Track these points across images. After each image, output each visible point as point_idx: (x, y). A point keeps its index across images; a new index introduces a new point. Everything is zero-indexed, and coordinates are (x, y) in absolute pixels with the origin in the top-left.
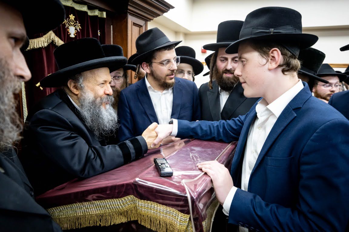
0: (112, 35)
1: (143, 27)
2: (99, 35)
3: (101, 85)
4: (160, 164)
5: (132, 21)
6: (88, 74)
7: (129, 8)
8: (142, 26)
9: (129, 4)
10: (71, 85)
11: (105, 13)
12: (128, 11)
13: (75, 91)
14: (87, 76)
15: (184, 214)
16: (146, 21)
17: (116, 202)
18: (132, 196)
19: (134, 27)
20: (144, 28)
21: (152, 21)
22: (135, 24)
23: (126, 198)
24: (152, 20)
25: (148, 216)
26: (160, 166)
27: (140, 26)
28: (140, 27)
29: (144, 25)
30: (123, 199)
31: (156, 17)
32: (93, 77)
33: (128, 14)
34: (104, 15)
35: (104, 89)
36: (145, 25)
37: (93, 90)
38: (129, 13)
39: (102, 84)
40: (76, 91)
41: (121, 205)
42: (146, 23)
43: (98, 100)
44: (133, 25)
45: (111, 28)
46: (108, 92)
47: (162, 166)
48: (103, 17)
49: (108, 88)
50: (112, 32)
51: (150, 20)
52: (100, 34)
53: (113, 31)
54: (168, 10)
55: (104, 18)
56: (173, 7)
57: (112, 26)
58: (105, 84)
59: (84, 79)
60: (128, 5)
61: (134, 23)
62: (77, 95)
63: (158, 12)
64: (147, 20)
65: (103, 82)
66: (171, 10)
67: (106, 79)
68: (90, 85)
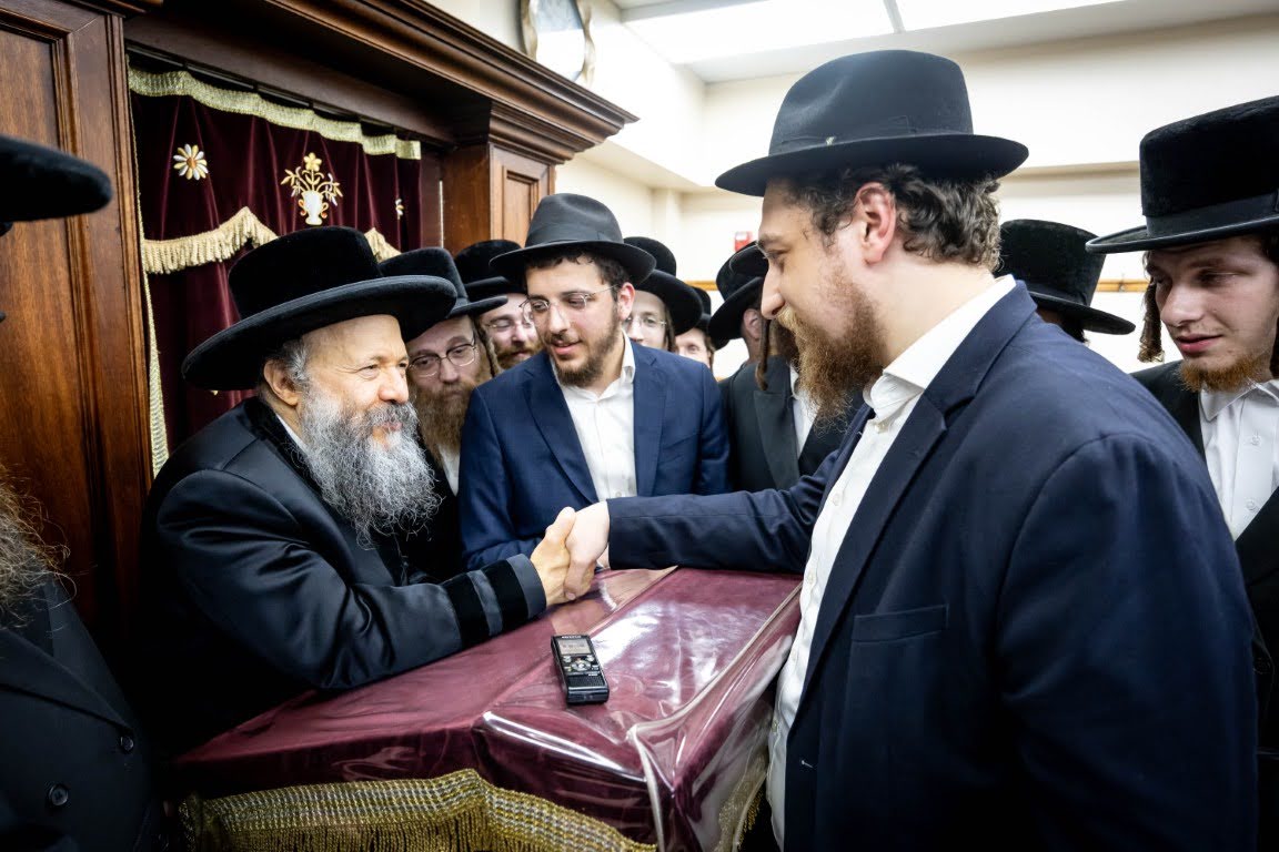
0: (442, 210)
1: (540, 182)
2: (400, 213)
3: (365, 371)
4: (567, 659)
5: (503, 168)
6: (322, 338)
7: (494, 125)
8: (535, 181)
9: (493, 113)
10: (272, 375)
11: (416, 146)
12: (491, 136)
13: (285, 394)
14: (319, 344)
15: (637, 844)
16: (549, 165)
17: (420, 790)
18: (472, 772)
19: (510, 184)
20: (542, 185)
21: (567, 162)
22: (513, 175)
23: (451, 777)
24: (569, 159)
25: (519, 842)
26: (568, 664)
27: (531, 181)
28: (529, 184)
29: (542, 176)
30: (441, 780)
31: (582, 151)
32: (337, 348)
33: (492, 146)
34: (415, 150)
35: (378, 385)
36: (546, 177)
37: (338, 388)
38: (494, 141)
39: (371, 367)
40: (290, 396)
41: (437, 802)
42: (548, 171)
43: (358, 419)
44: (508, 178)
45: (438, 190)
46: (390, 394)
47: (574, 666)
48: (412, 157)
49: (391, 378)
50: (441, 201)
51: (562, 159)
52: (403, 210)
53: (444, 199)
54: (620, 129)
55: (415, 161)
56: (634, 119)
57: (441, 183)
58: (383, 369)
59: (309, 353)
60: (489, 117)
61: (509, 172)
62: (294, 407)
63: (587, 135)
64: (551, 160)
65: (373, 363)
66: (628, 127)
67: (382, 353)
68: (329, 372)
